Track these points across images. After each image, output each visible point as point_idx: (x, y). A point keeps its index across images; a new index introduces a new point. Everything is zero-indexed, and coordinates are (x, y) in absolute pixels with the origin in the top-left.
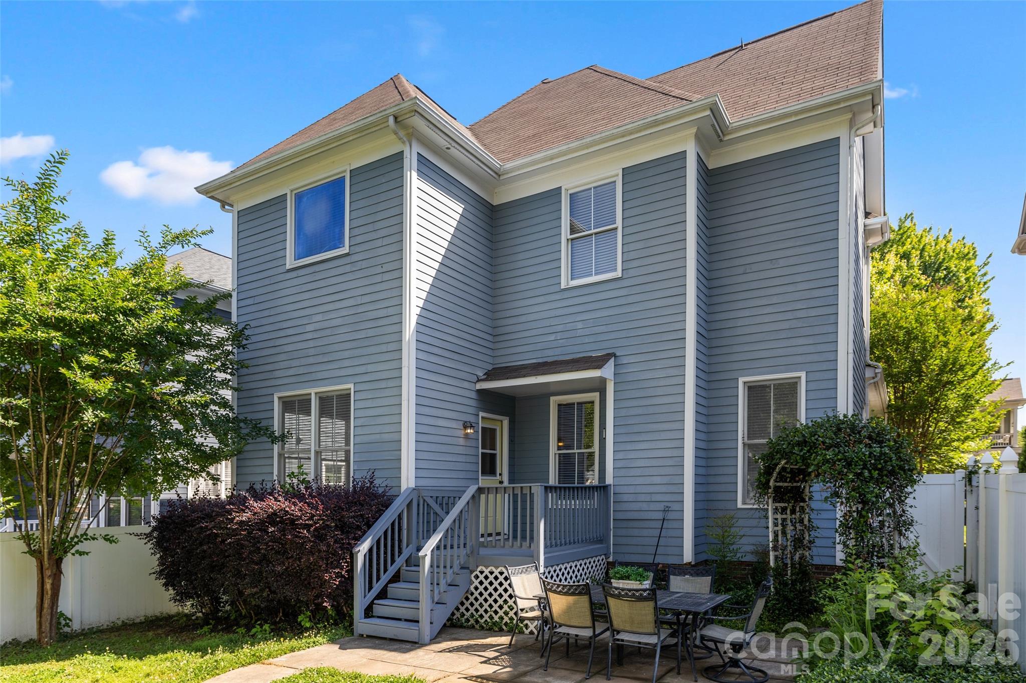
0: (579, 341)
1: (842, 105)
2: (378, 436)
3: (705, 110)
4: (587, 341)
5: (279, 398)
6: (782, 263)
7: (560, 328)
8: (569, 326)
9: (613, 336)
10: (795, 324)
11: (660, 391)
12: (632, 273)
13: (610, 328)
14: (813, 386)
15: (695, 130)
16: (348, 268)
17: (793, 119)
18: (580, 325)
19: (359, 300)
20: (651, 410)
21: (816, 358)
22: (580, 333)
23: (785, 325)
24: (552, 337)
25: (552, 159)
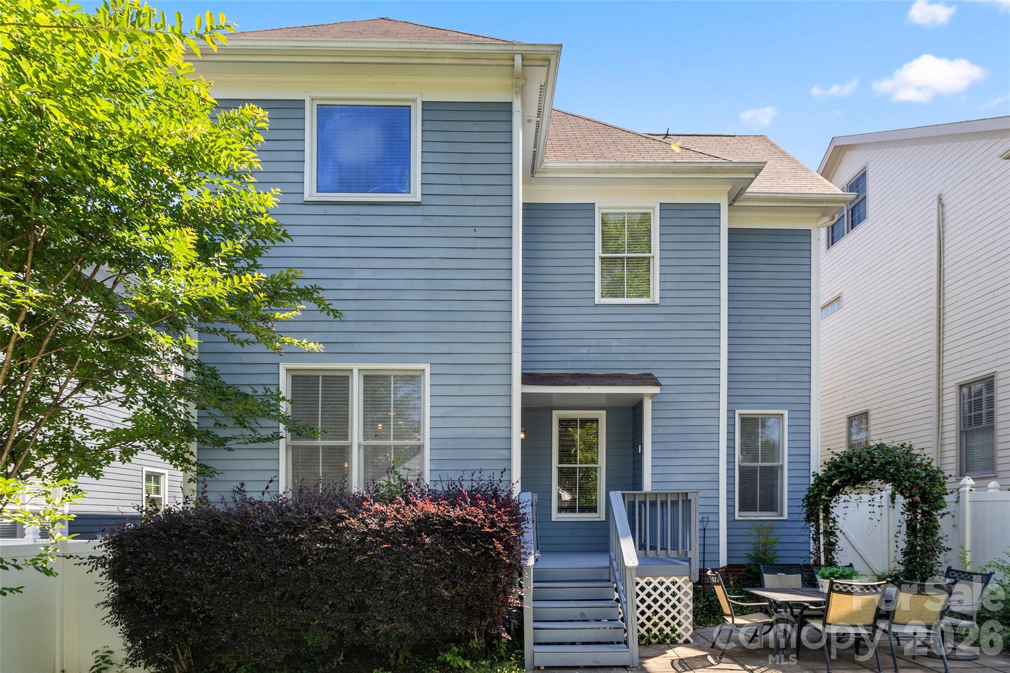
0: (613, 357)
1: (824, 205)
2: (469, 431)
3: (750, 172)
4: (623, 359)
5: (288, 370)
6: (769, 319)
7: (594, 342)
8: (603, 343)
9: (649, 357)
10: (778, 370)
11: (696, 414)
12: (668, 302)
13: (647, 350)
14: (793, 422)
15: (730, 189)
16: (418, 221)
17: (789, 204)
18: (615, 343)
19: (438, 264)
20: (688, 430)
21: (795, 400)
22: (614, 350)
23: (772, 371)
24: (585, 350)
25: (597, 172)
